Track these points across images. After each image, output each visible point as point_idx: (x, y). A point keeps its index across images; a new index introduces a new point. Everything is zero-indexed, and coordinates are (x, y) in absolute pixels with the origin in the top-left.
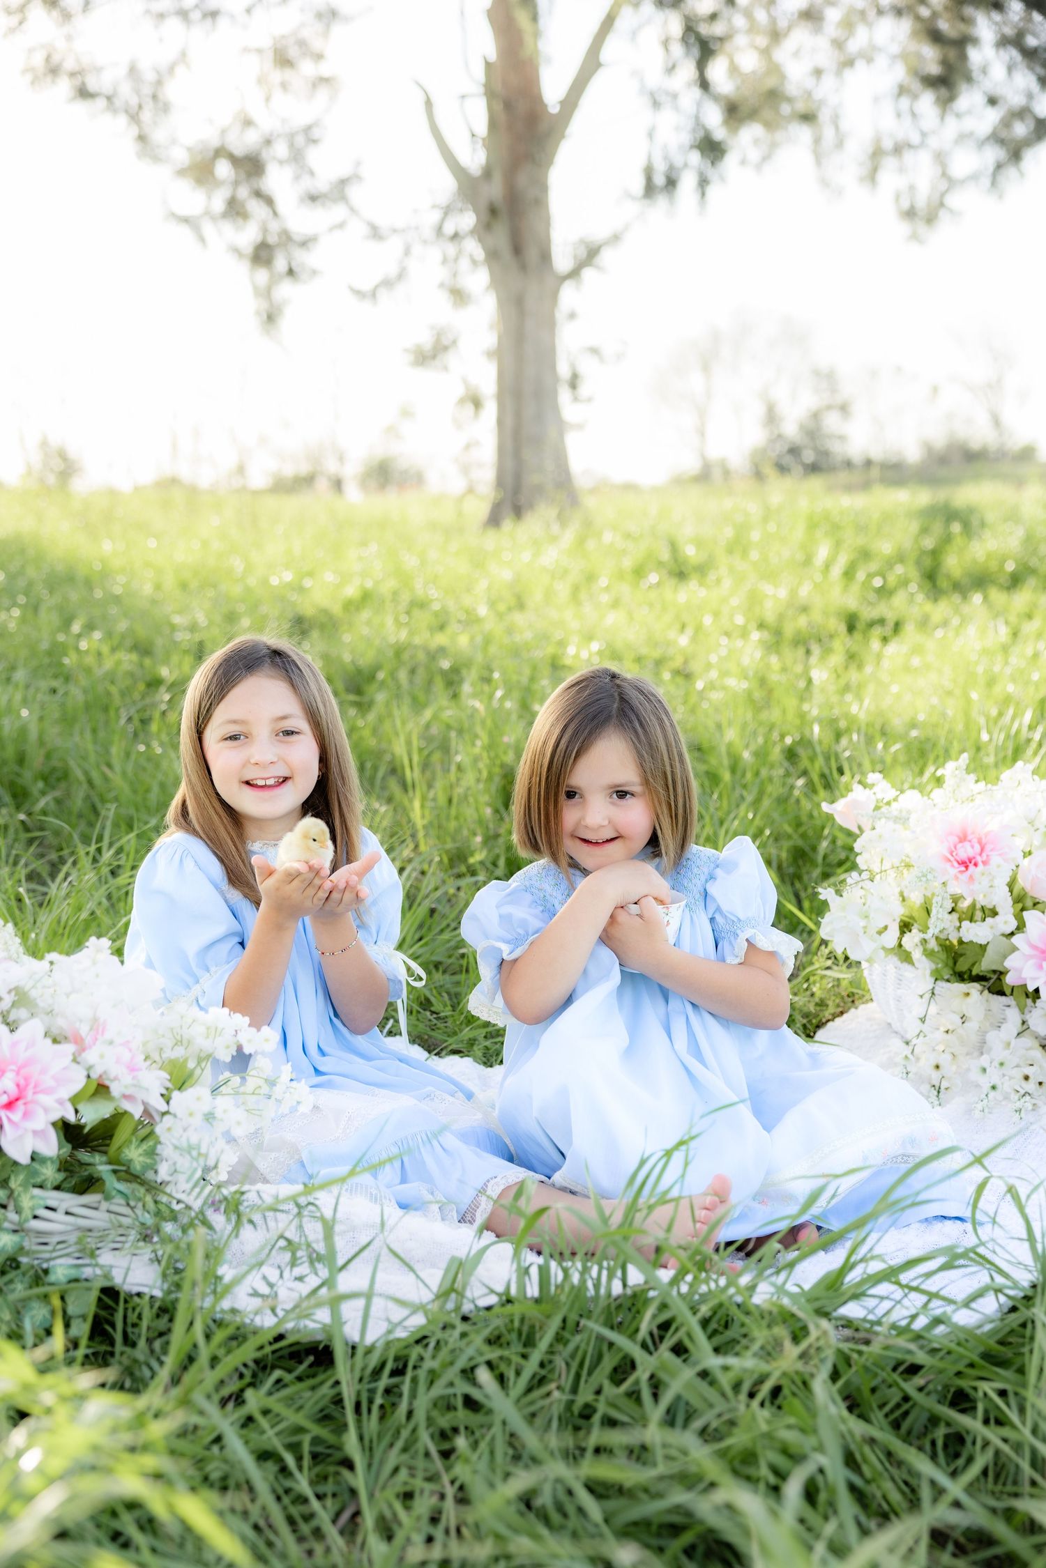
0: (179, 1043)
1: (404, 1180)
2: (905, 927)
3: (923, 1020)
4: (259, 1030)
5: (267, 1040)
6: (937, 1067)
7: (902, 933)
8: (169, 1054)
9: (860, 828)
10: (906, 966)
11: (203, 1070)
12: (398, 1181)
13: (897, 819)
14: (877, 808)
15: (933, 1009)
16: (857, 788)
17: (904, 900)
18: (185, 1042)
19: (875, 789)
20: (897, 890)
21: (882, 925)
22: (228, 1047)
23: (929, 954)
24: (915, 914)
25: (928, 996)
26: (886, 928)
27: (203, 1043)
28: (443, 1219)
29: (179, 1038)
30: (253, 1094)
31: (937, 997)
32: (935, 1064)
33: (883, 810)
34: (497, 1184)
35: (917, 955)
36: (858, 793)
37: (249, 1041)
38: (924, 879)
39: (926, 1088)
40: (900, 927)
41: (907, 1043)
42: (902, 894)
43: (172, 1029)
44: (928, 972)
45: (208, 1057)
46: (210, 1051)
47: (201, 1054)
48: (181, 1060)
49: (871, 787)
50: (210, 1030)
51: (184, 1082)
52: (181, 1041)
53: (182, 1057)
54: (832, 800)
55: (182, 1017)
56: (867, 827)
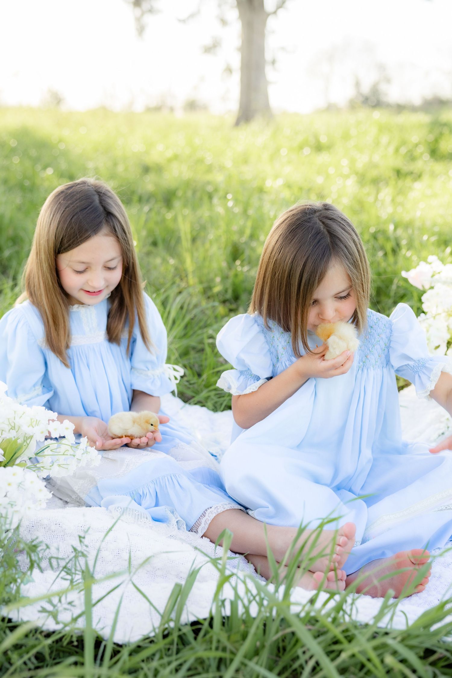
0: (13, 428)
1: (157, 505)
2: (449, 345)
4: (62, 423)
5: (67, 429)
7: (448, 348)
8: (6, 435)
9: (423, 286)
11: (28, 445)
12: (154, 504)
13: (445, 283)
14: (433, 276)
16: (422, 264)
17: (449, 329)
18: (17, 428)
19: (433, 265)
20: (446, 325)
21: (437, 345)
22: (42, 433)
26: (439, 346)
27: (27, 430)
28: (179, 529)
29: (13, 425)
30: (64, 454)
33: (437, 277)
34: (211, 512)
36: (423, 267)
37: (55, 429)
40: (447, 344)
43: (9, 419)
45: (31, 437)
46: (32, 434)
47: (26, 435)
48: (13, 439)
49: (430, 263)
50: (33, 420)
51: (15, 453)
52: (14, 427)
53: (14, 437)
54: (407, 270)
55: (15, 412)
56: (427, 287)
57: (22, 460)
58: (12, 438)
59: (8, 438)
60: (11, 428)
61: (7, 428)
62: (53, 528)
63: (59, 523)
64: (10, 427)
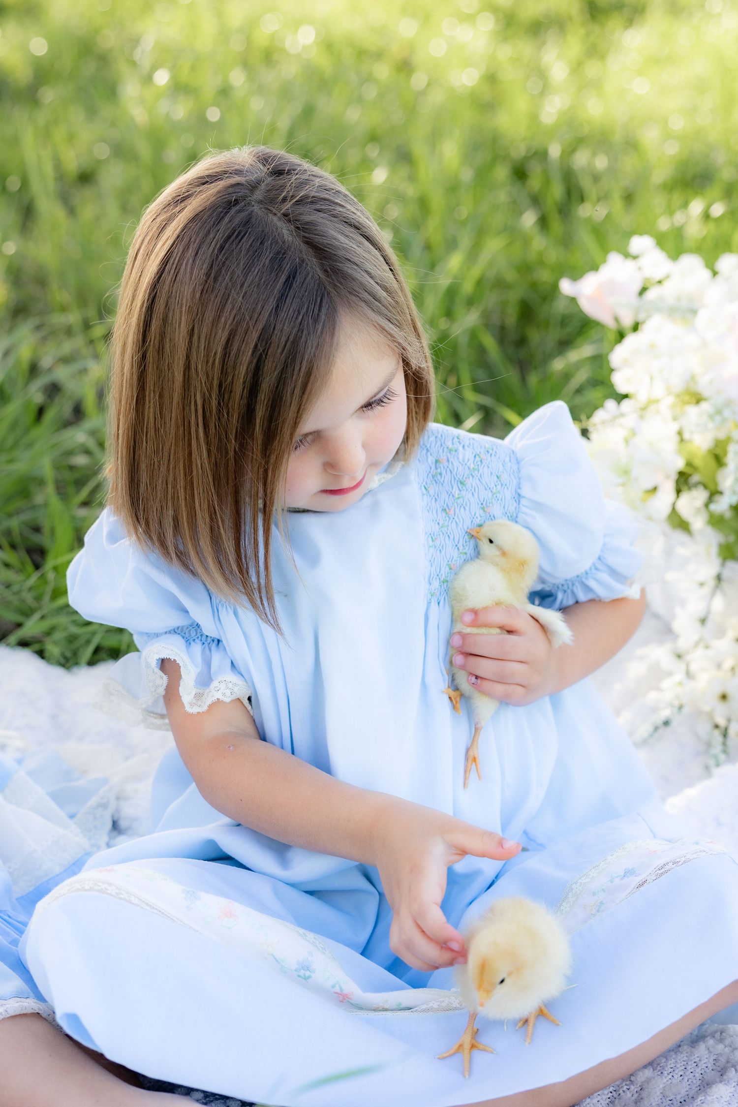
2: (683, 481)
3: (703, 621)
6: (724, 697)
7: (679, 491)
9: (617, 320)
10: (680, 536)
14: (643, 291)
15: (718, 604)
16: (614, 259)
17: (682, 440)
19: (642, 262)
20: (674, 427)
21: (649, 485)
23: (716, 521)
24: (698, 462)
25: (712, 583)
26: (655, 489)
31: (725, 585)
32: (719, 691)
33: (651, 295)
35: (698, 523)
36: (615, 267)
38: (718, 418)
39: (704, 728)
40: (677, 482)
41: (679, 656)
42: (680, 433)
44: (714, 550)
49: (635, 258)
54: (576, 275)
56: (627, 322)
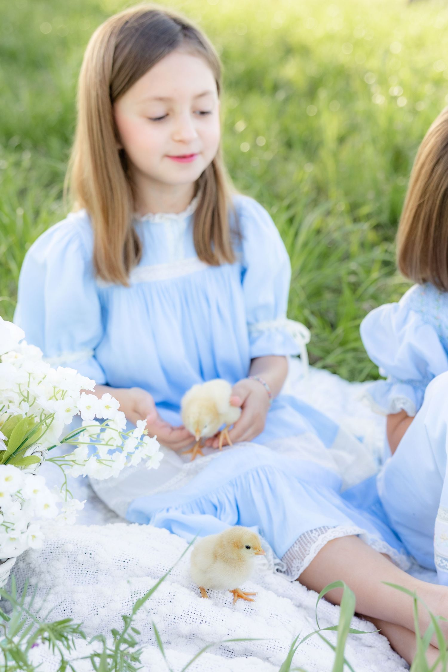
0: (26, 399)
4: (100, 398)
5: (107, 407)
8: (15, 410)
11: (48, 427)
18: (31, 399)
22: (68, 411)
27: (46, 403)
29: (25, 394)
30: (107, 444)
37: (89, 407)
43: (20, 385)
45: (52, 416)
46: (52, 412)
47: (44, 412)
48: (24, 417)
50: (57, 390)
51: (27, 439)
52: (28, 398)
53: (26, 414)
55: (30, 374)
57: (36, 450)
58: (21, 415)
59: (16, 414)
60: (24, 400)
61: (17, 399)
62: (81, 558)
63: (90, 552)
64: (23, 398)
